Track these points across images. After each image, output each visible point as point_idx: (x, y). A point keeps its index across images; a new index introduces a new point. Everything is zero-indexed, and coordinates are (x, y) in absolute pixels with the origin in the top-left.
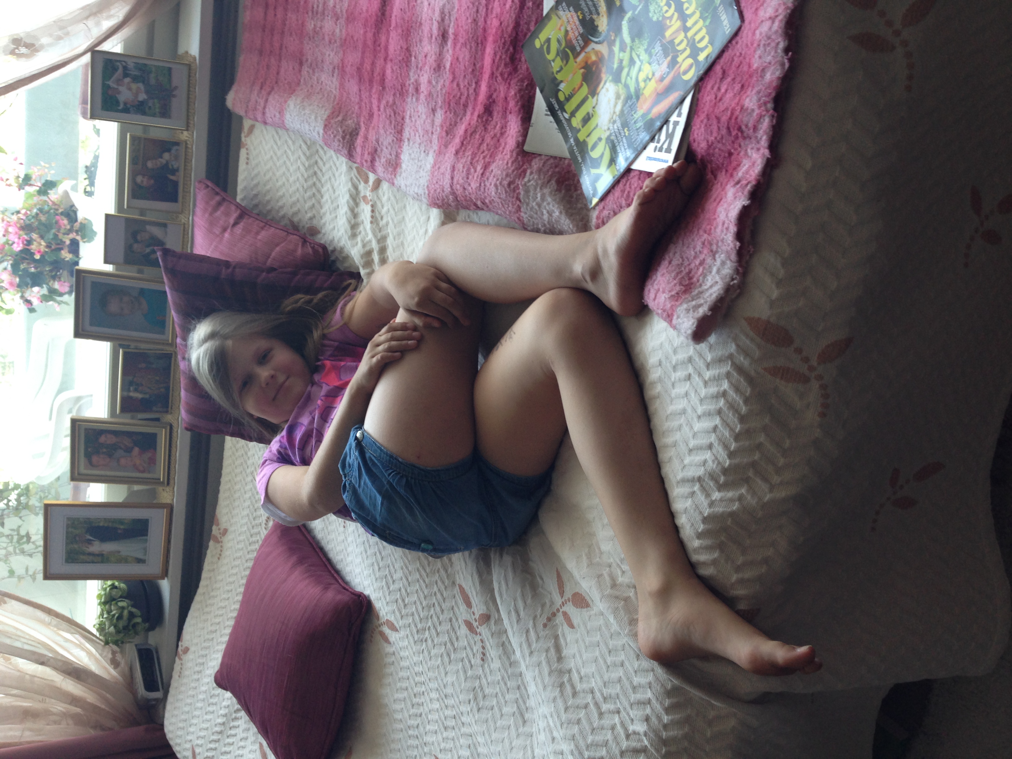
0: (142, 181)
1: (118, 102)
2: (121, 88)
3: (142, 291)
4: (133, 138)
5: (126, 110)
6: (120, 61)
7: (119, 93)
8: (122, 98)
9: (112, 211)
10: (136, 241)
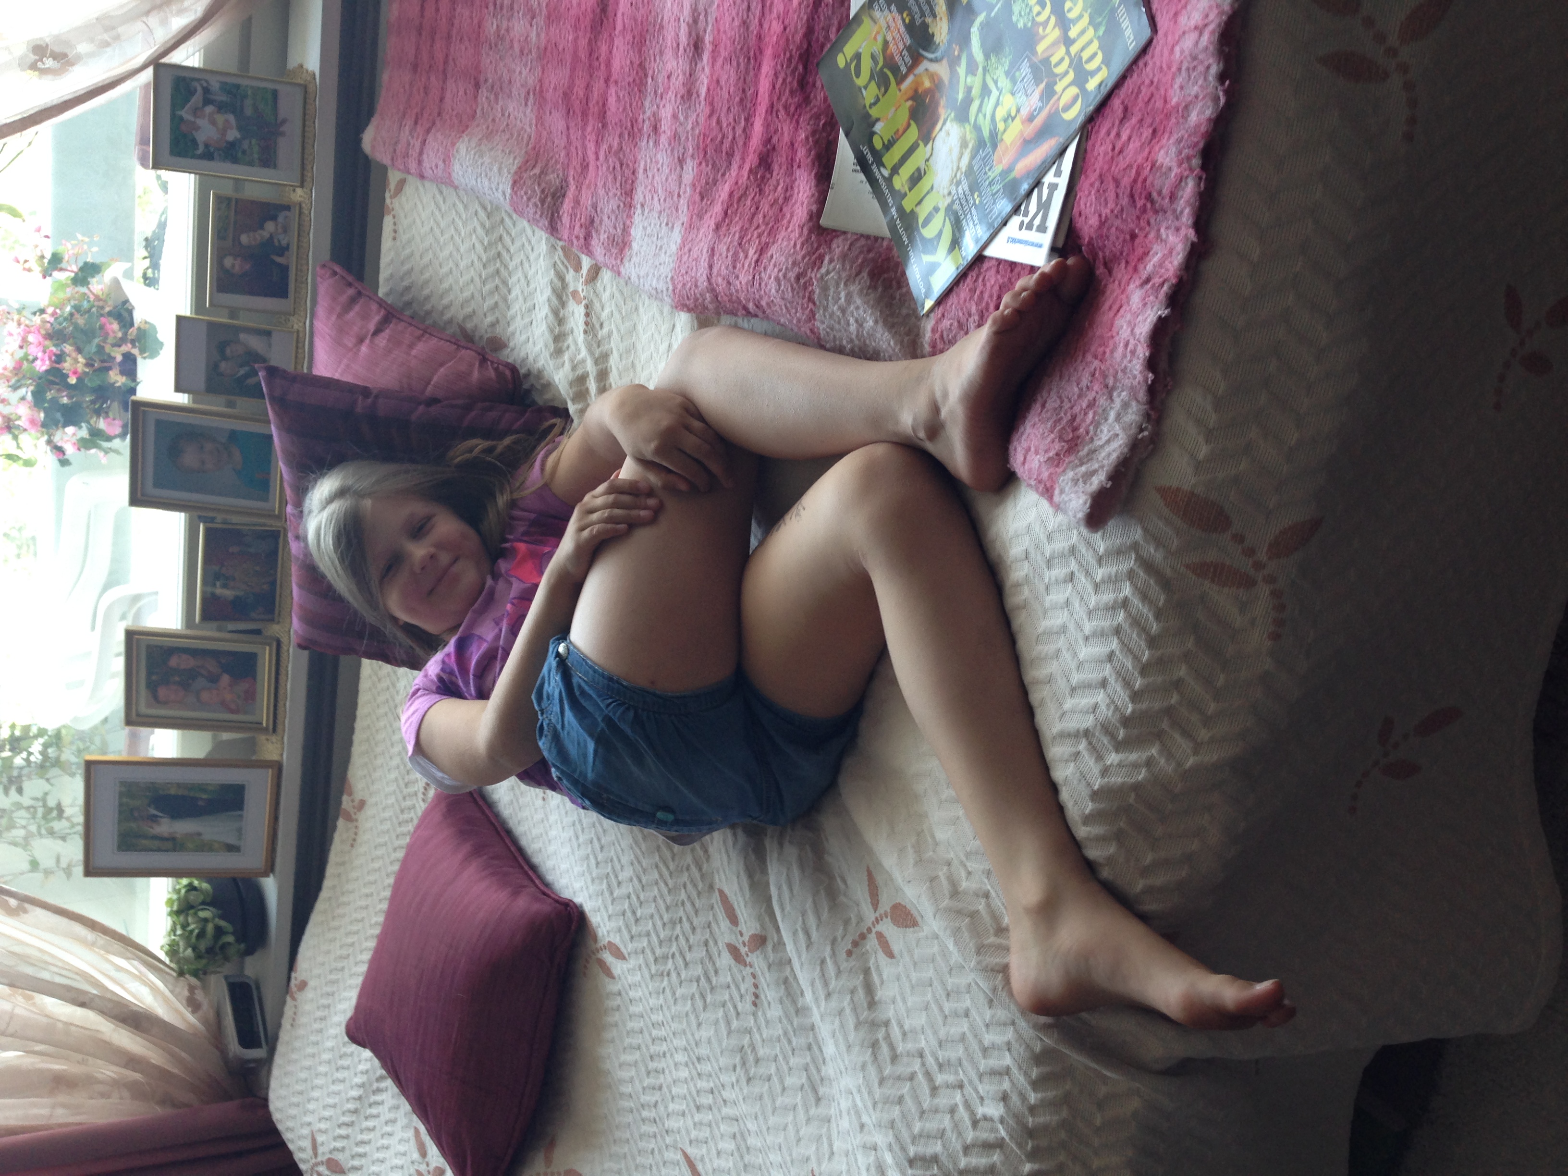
0: (233, 266)
1: (194, 142)
2: (200, 122)
3: (233, 435)
4: (219, 199)
5: (208, 156)
6: (198, 80)
7: (198, 128)
8: (201, 137)
9: (186, 311)
10: (224, 358)
